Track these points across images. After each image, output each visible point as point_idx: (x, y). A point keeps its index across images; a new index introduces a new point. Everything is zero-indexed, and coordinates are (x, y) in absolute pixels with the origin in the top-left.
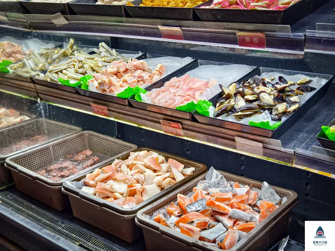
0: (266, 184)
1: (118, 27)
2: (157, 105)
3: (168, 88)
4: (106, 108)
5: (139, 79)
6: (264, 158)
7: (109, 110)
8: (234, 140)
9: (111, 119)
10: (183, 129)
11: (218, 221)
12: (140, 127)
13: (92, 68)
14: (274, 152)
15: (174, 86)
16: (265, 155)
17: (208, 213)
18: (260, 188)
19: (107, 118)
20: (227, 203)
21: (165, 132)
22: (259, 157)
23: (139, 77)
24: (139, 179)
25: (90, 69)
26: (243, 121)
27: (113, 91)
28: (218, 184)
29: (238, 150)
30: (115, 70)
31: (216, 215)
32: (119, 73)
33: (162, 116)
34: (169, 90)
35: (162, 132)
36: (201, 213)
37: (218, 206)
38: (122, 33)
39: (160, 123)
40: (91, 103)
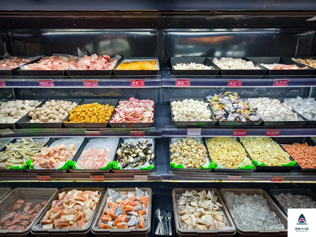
0: (136, 188)
1: (55, 133)
2: (88, 169)
3: (87, 157)
4: (50, 176)
5: (67, 156)
6: (148, 181)
7: (51, 177)
8: (134, 177)
9: (52, 181)
10: (105, 177)
11: (131, 215)
12: (75, 181)
13: (26, 154)
14: (153, 177)
15: (89, 156)
16: (148, 180)
17: (124, 213)
18: (135, 191)
19: (50, 181)
20: (129, 204)
21: (92, 181)
22: (146, 181)
23: (66, 155)
24: (78, 209)
25: (25, 154)
26: (137, 168)
27: (54, 166)
28: (118, 196)
29: (135, 180)
30: (47, 153)
31: (128, 212)
32: (50, 154)
33: (90, 174)
34: (88, 159)
35: (91, 181)
36: (122, 214)
37: (128, 208)
38: (59, 135)
39: (90, 177)
40: (37, 176)
